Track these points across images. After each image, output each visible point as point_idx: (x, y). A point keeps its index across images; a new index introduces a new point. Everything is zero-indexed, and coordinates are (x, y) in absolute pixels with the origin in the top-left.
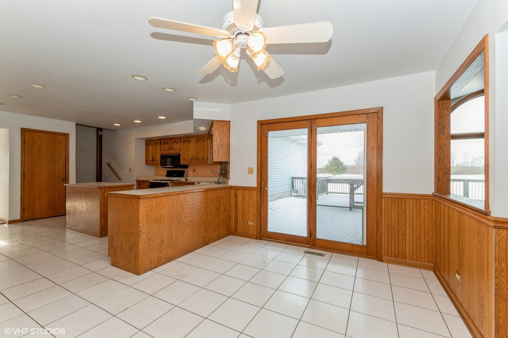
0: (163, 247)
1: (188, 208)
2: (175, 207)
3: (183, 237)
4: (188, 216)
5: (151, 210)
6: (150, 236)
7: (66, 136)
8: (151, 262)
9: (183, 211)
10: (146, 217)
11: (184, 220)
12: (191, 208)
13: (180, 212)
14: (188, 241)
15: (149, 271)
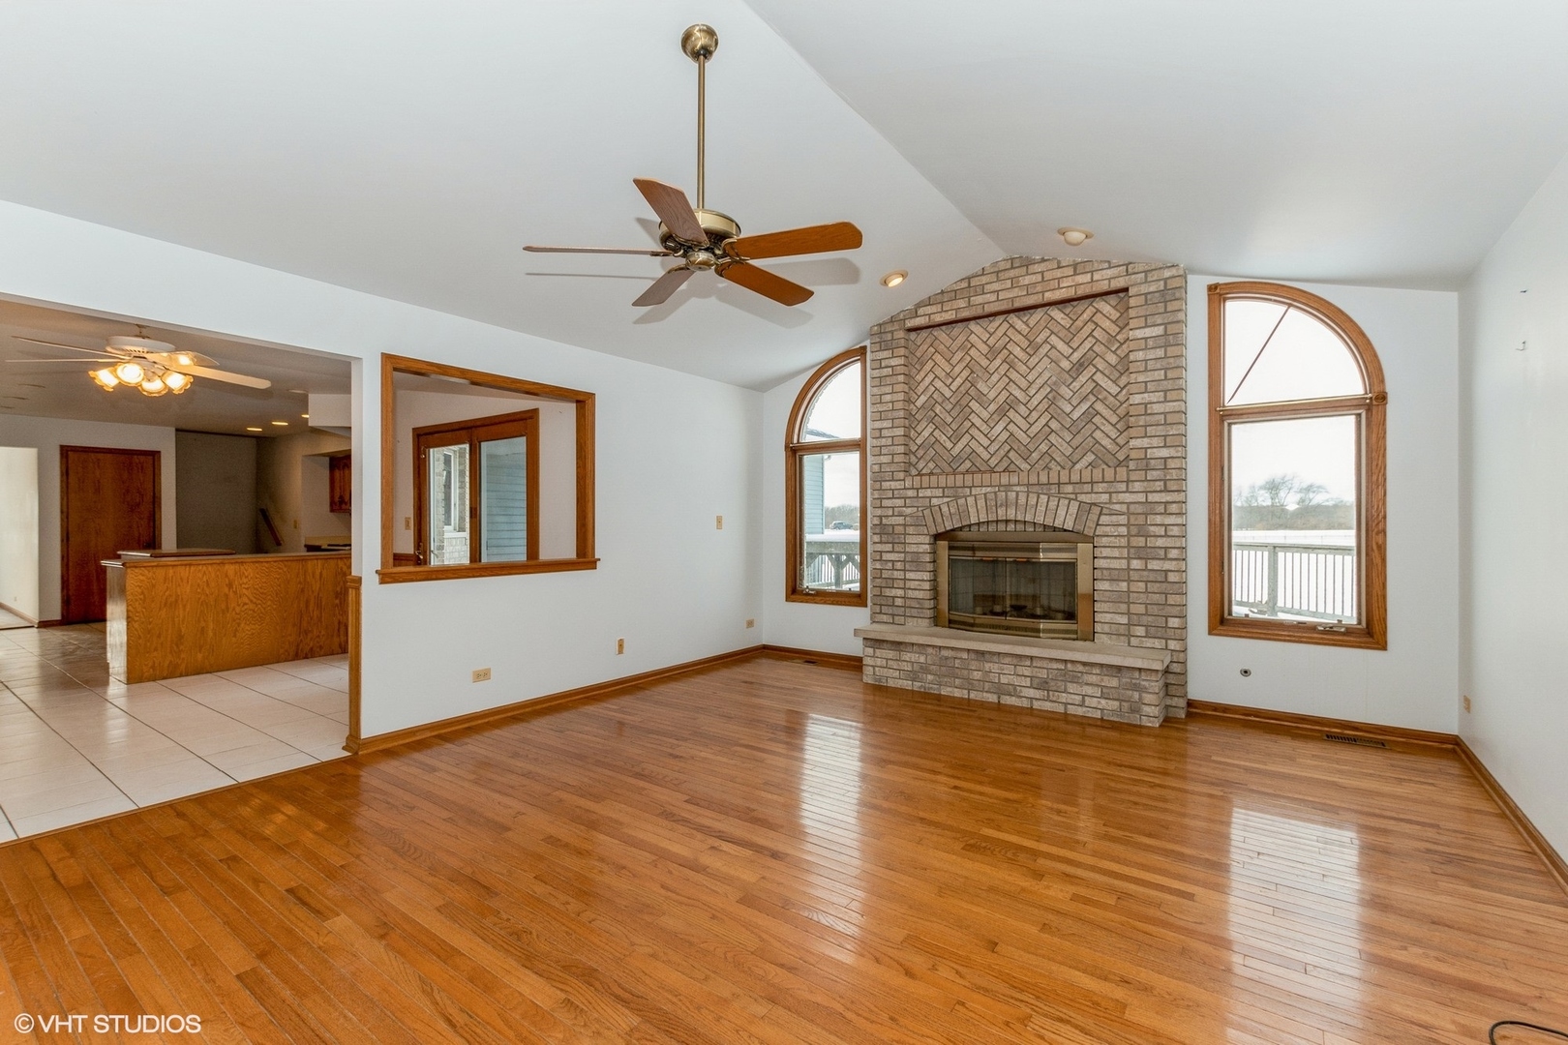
0: (182, 647)
1: (247, 589)
2: (213, 584)
3: (235, 636)
4: (247, 601)
5: (154, 586)
6: (150, 627)
7: (155, 455)
8: (153, 667)
9: (235, 593)
10: (142, 597)
11: (238, 609)
12: (255, 589)
13: (227, 596)
14: (249, 644)
15: (149, 681)
